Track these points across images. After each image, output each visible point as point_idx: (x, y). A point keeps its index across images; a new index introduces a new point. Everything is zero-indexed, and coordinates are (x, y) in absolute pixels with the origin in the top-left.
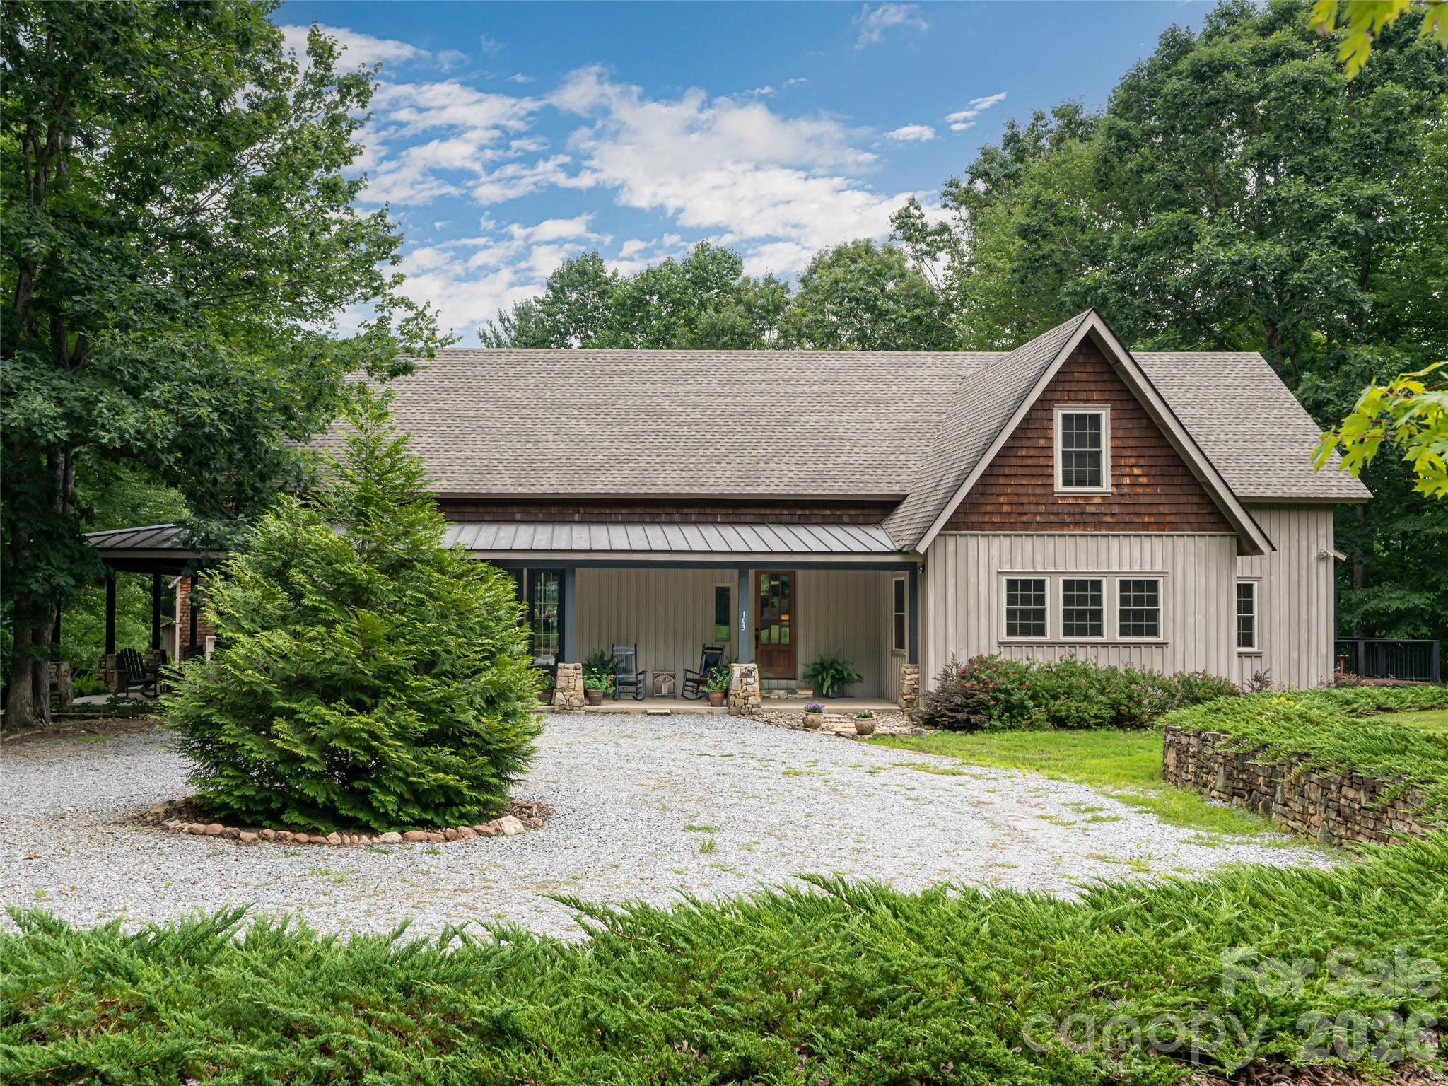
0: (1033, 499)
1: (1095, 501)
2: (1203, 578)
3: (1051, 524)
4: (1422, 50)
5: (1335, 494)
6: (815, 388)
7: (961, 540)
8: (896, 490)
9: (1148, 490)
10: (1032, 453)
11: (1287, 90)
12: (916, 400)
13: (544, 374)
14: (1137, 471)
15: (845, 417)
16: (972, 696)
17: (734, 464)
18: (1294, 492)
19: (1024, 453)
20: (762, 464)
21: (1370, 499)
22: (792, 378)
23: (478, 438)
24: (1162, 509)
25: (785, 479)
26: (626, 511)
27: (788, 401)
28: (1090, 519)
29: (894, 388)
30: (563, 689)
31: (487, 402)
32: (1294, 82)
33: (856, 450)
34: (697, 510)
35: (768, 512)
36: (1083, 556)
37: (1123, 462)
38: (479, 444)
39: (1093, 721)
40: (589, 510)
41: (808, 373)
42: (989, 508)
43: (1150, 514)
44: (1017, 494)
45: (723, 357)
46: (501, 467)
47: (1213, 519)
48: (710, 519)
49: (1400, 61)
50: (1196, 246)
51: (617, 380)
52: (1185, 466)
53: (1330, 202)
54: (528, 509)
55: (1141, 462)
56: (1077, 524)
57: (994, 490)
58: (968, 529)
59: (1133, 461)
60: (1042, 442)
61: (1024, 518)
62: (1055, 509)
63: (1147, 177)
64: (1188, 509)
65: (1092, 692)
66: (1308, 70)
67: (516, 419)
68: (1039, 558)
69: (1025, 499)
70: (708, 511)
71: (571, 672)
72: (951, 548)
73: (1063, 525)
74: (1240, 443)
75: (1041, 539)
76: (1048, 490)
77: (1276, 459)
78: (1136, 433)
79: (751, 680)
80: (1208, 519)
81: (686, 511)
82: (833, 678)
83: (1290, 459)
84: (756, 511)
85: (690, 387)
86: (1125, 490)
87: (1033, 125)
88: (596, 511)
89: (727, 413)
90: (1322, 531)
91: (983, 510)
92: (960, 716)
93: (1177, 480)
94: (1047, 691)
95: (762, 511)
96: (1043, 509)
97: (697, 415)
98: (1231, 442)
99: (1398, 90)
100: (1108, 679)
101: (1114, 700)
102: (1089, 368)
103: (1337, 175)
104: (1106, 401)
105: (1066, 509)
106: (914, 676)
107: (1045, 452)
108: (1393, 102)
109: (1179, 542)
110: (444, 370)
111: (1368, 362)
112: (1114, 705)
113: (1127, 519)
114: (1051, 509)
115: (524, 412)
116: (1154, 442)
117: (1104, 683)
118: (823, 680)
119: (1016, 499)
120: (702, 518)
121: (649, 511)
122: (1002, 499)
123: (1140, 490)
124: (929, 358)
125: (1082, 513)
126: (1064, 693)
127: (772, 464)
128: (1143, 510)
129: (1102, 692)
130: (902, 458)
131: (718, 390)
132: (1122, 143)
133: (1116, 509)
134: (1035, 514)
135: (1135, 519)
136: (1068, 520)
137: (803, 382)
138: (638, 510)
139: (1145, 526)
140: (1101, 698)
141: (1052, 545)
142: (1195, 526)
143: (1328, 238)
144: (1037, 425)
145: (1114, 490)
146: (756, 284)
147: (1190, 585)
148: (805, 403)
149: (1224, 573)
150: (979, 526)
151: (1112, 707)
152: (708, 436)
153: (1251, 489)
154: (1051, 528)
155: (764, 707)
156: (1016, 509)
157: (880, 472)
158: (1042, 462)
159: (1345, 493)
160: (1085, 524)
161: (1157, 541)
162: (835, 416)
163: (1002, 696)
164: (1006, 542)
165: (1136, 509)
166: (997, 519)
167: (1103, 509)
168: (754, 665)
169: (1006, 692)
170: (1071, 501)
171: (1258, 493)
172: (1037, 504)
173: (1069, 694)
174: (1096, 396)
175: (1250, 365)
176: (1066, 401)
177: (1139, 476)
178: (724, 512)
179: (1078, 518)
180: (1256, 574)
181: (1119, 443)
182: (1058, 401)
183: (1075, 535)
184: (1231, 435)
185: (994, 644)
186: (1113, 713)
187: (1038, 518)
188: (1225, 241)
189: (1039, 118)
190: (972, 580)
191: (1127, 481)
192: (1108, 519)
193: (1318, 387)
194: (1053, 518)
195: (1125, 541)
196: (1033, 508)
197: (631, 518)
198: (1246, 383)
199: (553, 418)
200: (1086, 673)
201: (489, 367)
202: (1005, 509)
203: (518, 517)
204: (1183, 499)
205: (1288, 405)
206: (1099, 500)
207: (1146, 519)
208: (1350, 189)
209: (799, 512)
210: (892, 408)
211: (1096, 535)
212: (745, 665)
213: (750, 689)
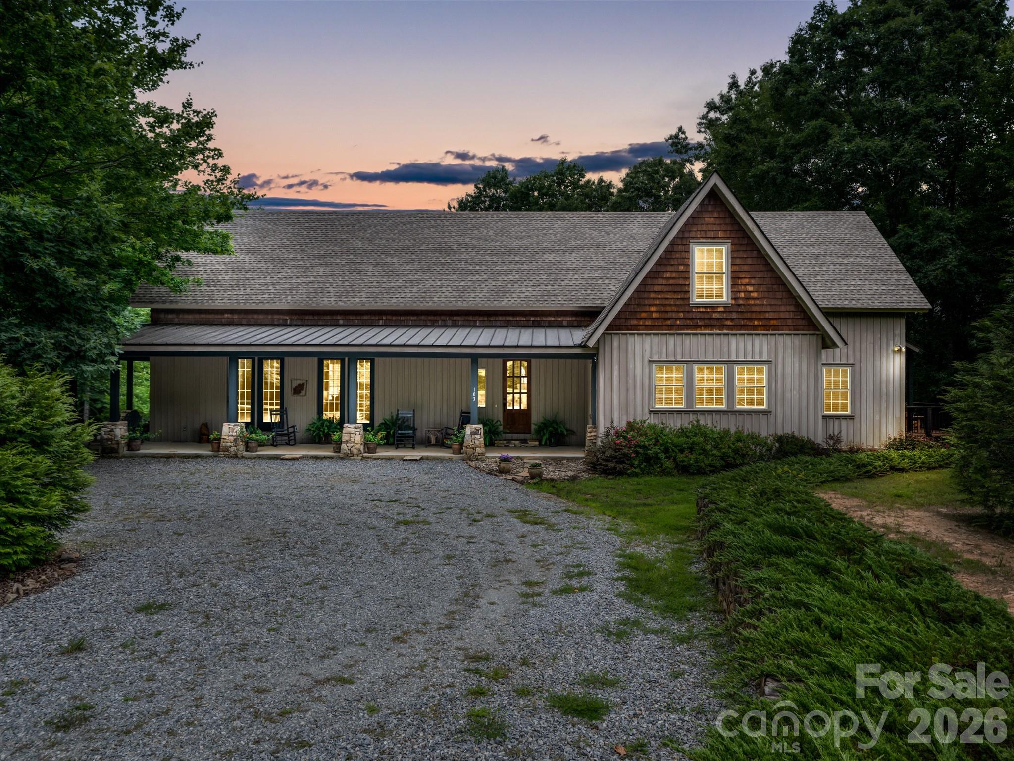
0: (674, 308)
1: (719, 310)
2: (797, 365)
3: (687, 327)
4: (983, 9)
5: (905, 305)
6: (558, 235)
7: (623, 338)
8: (598, 303)
9: (758, 302)
10: (674, 275)
11: (891, 37)
12: (625, 243)
13: (378, 228)
14: (750, 288)
15: (574, 254)
16: (619, 450)
17: (490, 286)
18: (877, 304)
19: (668, 275)
20: (509, 286)
21: (929, 309)
22: (544, 229)
23: (322, 269)
24: (767, 315)
25: (523, 296)
26: (415, 318)
27: (538, 244)
28: (715, 323)
29: (612, 235)
30: (347, 442)
31: (335, 245)
32: (896, 32)
33: (576, 276)
34: (463, 318)
35: (511, 318)
36: (711, 349)
37: (739, 282)
38: (321, 273)
39: (708, 469)
40: (389, 317)
41: (556, 226)
42: (643, 315)
43: (759, 319)
44: (664, 305)
45: (501, 216)
46: (331, 288)
47: (804, 322)
48: (472, 324)
49: (968, 16)
50: (830, 142)
51: (426, 231)
52: (784, 285)
53: (917, 110)
54: (347, 317)
55: (753, 282)
56: (706, 327)
57: (647, 302)
58: (628, 330)
59: (747, 281)
60: (681, 268)
61: (668, 322)
62: (690, 315)
63: (802, 98)
64: (787, 315)
65: (709, 447)
66: (905, 23)
67: (351, 256)
68: (679, 351)
69: (669, 309)
70: (471, 318)
71: (352, 430)
72: (615, 344)
73: (696, 327)
74: (844, 271)
75: (680, 337)
76: (686, 302)
77: (867, 282)
78: (749, 261)
79: (478, 436)
80: (801, 322)
81: (455, 318)
82: (551, 433)
83: (876, 281)
84: (504, 318)
85: (474, 235)
86: (741, 302)
87: (750, 78)
88: (394, 318)
89: (495, 252)
90: (897, 332)
91: (639, 316)
92: (611, 465)
93: (779, 295)
94: (676, 447)
95: (508, 318)
96: (681, 315)
97: (474, 254)
98: (837, 270)
99: (964, 35)
100: (721, 438)
101: (724, 453)
102: (716, 215)
103: (923, 93)
104: (728, 238)
105: (699, 316)
106: (593, 434)
107: (683, 275)
108: (963, 43)
109: (780, 339)
110: (313, 225)
111: (941, 217)
112: (724, 457)
113: (743, 322)
114: (687, 315)
115: (358, 252)
116: (762, 268)
117: (718, 440)
118: (544, 434)
119: (663, 309)
120: (466, 323)
121: (430, 318)
122: (653, 309)
123: (751, 302)
124: (640, 216)
125: (710, 319)
126: (688, 448)
127: (516, 286)
128: (754, 316)
129: (716, 447)
130: (607, 281)
131: (492, 237)
132: (787, 77)
133: (734, 316)
134: (676, 319)
135: (748, 323)
136: (700, 323)
137: (551, 232)
138: (423, 317)
139: (755, 328)
140: (715, 452)
141: (688, 341)
142: (792, 327)
143: (916, 134)
144: (678, 256)
145: (733, 302)
146: (594, 183)
147: (788, 369)
148: (549, 245)
149: (813, 361)
150: (635, 327)
151: (722, 458)
152: (478, 267)
153: (846, 303)
154: (687, 329)
155: (488, 455)
156: (663, 315)
157: (589, 291)
158: (681, 282)
159: (912, 305)
160: (712, 327)
161: (764, 339)
162: (567, 254)
163: (641, 451)
164: (655, 339)
165: (748, 315)
166: (649, 322)
167: (725, 316)
168: (481, 426)
169: (644, 447)
170: (702, 310)
171: (851, 305)
172: (678, 312)
173: (691, 449)
174: (720, 234)
175: (857, 220)
176: (699, 238)
177: (751, 292)
178: (481, 318)
179: (707, 322)
180: (851, 361)
181: (736, 268)
182: (693, 238)
183: (705, 334)
184: (837, 266)
185: (646, 411)
186: (723, 462)
187: (678, 322)
188: (849, 139)
189: (753, 72)
190: (631, 366)
191: (742, 295)
192: (729, 323)
193: (909, 235)
194: (688, 322)
195: (741, 339)
196: (674, 315)
197: (417, 323)
198: (853, 231)
199: (376, 256)
200: (705, 435)
201: (343, 223)
202: (654, 315)
203: (341, 322)
204: (783, 308)
205: (880, 246)
206: (722, 309)
207: (756, 323)
208: (932, 102)
209: (532, 319)
210: (607, 249)
211: (720, 334)
212: (474, 426)
213: (477, 442)
